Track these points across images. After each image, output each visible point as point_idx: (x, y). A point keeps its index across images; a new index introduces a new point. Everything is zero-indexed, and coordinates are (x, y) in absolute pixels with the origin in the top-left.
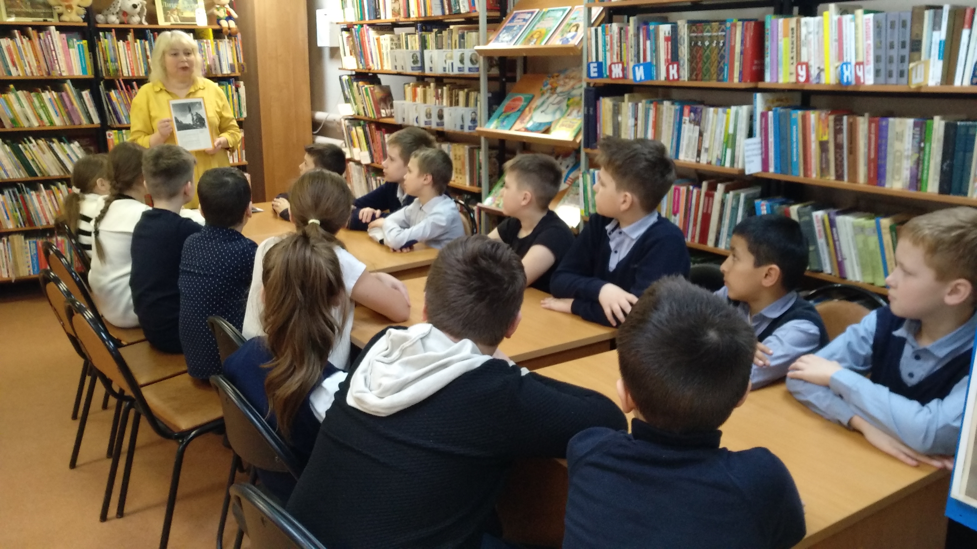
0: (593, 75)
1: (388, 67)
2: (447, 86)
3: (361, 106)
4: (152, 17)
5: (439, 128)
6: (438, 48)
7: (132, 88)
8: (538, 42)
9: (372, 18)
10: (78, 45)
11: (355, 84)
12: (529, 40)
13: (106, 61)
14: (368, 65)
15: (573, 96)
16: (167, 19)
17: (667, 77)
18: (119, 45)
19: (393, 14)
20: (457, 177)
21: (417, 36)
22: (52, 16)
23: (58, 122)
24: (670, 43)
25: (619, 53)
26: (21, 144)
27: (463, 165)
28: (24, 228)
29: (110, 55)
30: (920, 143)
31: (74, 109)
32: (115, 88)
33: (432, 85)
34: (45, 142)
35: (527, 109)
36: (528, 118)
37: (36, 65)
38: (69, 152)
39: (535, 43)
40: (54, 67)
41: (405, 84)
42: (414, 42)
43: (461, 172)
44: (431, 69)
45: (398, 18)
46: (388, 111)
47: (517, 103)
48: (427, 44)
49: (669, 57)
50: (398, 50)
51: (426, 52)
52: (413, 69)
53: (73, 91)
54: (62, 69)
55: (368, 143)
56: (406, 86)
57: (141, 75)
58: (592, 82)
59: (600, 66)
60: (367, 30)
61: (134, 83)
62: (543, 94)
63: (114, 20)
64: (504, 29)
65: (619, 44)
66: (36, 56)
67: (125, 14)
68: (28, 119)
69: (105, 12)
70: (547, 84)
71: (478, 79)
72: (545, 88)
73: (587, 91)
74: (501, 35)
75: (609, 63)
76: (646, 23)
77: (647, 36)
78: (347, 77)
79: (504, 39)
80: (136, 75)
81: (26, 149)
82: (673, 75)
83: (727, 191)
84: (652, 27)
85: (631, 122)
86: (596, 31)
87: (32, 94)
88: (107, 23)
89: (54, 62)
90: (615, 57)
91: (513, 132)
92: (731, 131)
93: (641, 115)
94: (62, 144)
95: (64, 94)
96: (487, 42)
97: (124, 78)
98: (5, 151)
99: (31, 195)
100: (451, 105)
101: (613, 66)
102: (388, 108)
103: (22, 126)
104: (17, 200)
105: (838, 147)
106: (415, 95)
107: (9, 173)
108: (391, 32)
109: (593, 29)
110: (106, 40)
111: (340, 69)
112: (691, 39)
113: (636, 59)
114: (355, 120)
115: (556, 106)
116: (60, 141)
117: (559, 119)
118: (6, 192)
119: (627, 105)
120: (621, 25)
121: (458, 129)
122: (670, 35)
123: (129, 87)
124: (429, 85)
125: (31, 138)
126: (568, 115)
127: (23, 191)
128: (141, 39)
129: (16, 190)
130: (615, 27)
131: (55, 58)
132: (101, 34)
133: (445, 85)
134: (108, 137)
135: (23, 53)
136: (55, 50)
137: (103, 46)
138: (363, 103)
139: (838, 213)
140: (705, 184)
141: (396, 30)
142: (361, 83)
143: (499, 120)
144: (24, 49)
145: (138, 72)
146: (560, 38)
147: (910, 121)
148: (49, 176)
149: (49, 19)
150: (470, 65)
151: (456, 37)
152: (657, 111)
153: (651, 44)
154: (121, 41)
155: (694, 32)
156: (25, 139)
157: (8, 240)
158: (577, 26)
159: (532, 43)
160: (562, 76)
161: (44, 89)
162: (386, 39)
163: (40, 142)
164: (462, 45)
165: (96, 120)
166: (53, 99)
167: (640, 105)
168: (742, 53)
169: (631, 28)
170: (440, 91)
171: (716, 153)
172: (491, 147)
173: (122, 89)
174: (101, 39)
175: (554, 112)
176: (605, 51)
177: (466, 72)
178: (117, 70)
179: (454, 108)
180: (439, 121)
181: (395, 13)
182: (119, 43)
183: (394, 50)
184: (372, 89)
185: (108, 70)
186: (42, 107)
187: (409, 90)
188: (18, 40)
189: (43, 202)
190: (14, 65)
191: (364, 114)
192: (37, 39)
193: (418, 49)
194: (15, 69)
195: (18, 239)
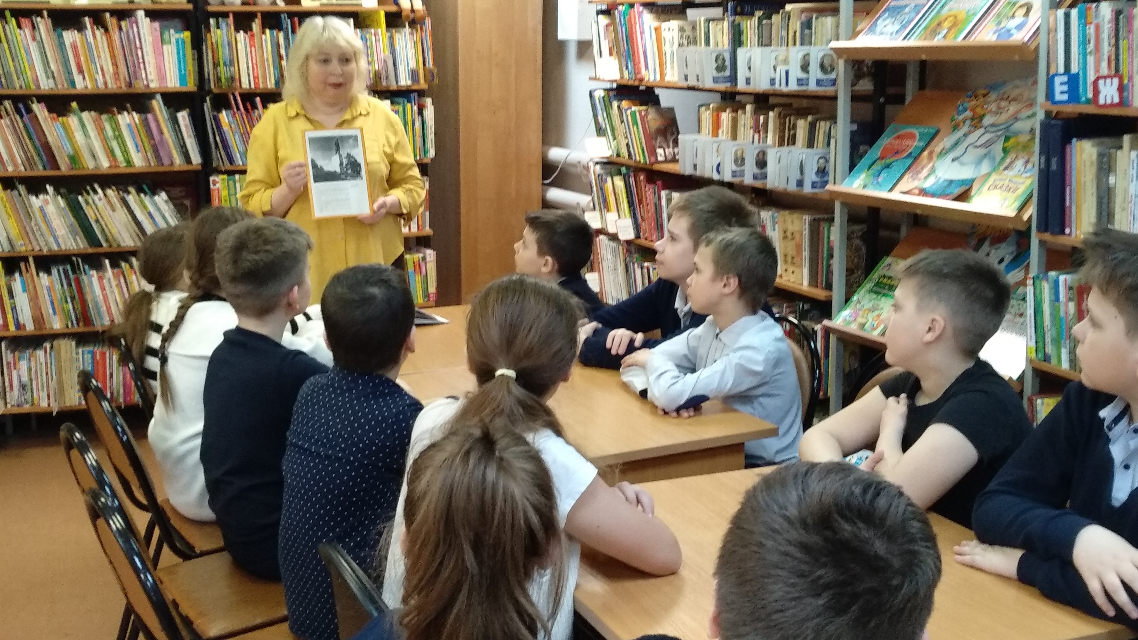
0: (1058, 97)
1: (672, 76)
2: (776, 110)
3: (624, 143)
5: (758, 184)
6: (762, 44)
7: (254, 107)
8: (951, 35)
10: (177, 41)
12: (934, 32)
13: (216, 65)
14: (639, 72)
15: (1017, 133)
18: (238, 39)
20: (786, 270)
21: (726, 24)
23: (139, 162)
26: (82, 194)
27: (799, 248)
28: (76, 329)
29: (223, 54)
31: (162, 140)
32: (228, 107)
33: (749, 107)
34: (116, 193)
35: (926, 153)
36: (925, 172)
37: (111, 71)
38: (151, 209)
39: (944, 38)
40: (138, 74)
41: (700, 106)
42: (721, 34)
43: (793, 261)
44: (748, 81)
46: (669, 151)
47: (905, 142)
48: (744, 38)
50: (692, 48)
51: (740, 52)
52: (715, 80)
53: (164, 111)
54: (150, 78)
55: (631, 204)
56: (703, 109)
57: (269, 86)
58: (1056, 109)
60: (640, 14)
61: (258, 100)
62: (956, 127)
64: (886, 10)
66: (113, 57)
68: (94, 156)
70: (964, 110)
71: (836, 99)
72: (961, 117)
73: (1046, 126)
74: (880, 22)
78: (602, 93)
79: (885, 30)
80: (261, 87)
81: (87, 203)
86: (1067, 15)
87: (104, 117)
88: (223, 4)
89: (139, 67)
91: (896, 196)
94: (142, 195)
95: (150, 116)
96: (854, 34)
97: (241, 91)
98: (58, 207)
99: (92, 276)
100: (781, 144)
102: (668, 147)
103: (85, 166)
104: (69, 285)
107: (60, 240)
108: (680, 16)
109: (1060, 12)
110: (219, 32)
111: (592, 79)
115: (982, 151)
116: (140, 190)
117: (988, 175)
118: (54, 271)
123: (248, 105)
124: (743, 107)
125: (96, 186)
127: (79, 269)
128: (272, 29)
129: (69, 267)
131: (141, 60)
132: (212, 21)
133: (772, 108)
134: (212, 186)
135: (95, 53)
136: (141, 49)
137: (214, 41)
138: (626, 137)
141: (690, 12)
142: (625, 104)
143: (871, 171)
144: (97, 46)
145: (265, 82)
148: (119, 246)
151: (796, 25)
154: (242, 32)
156: (88, 188)
157: (52, 348)
158: (1028, 7)
159: (940, 37)
160: (994, 96)
161: (122, 109)
162: (671, 28)
163: (109, 192)
164: (806, 40)
165: (196, 159)
166: (134, 125)
170: (762, 118)
172: (853, 220)
173: (238, 108)
174: (212, 29)
175: (979, 162)
176: (1084, 54)
177: (809, 87)
178: (232, 78)
179: (785, 149)
180: (756, 171)
182: (238, 35)
183: (685, 48)
185: (219, 80)
186: (116, 138)
187: (706, 116)
188: (89, 32)
189: (107, 288)
190: (81, 71)
191: (627, 156)
192: (117, 31)
193: (726, 46)
194: (81, 77)
195: (66, 346)
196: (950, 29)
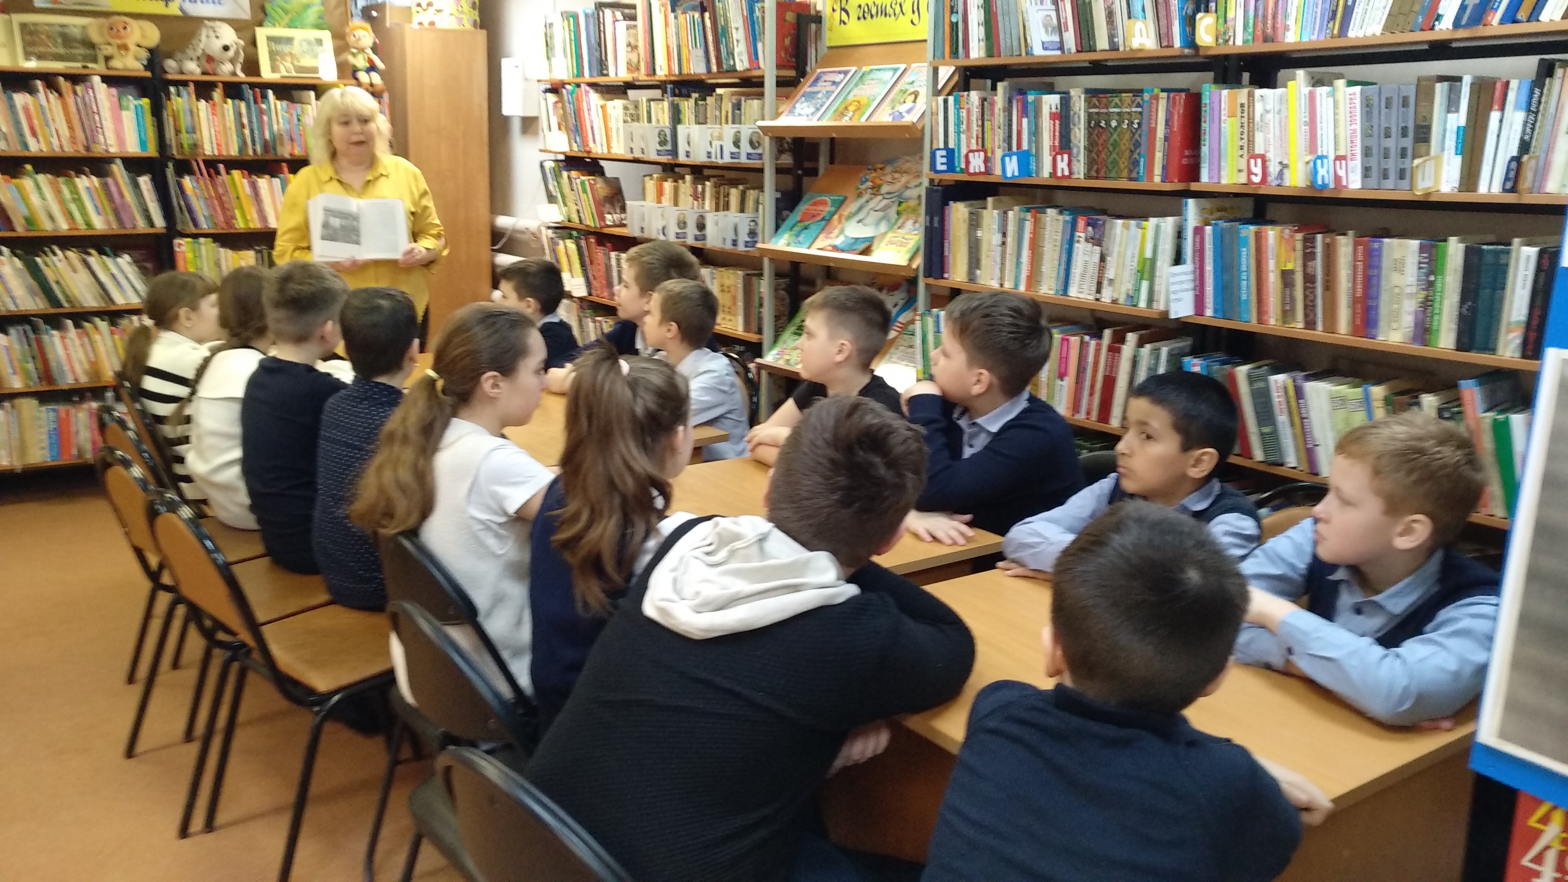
0: (940, 167)
1: (619, 149)
2: (712, 180)
3: (574, 209)
4: (252, 66)
5: (698, 244)
6: (698, 123)
7: (218, 173)
8: (856, 117)
9: (595, 74)
10: (136, 106)
11: (565, 174)
12: (841, 114)
13: (178, 132)
14: (587, 145)
15: (907, 200)
16: (274, 69)
17: (1053, 174)
18: (200, 107)
19: (628, 69)
21: (666, 104)
22: (95, 60)
23: (100, 224)
24: (1057, 122)
25: (980, 136)
26: (39, 256)
27: (734, 300)
28: (39, 388)
29: (184, 122)
30: (1428, 275)
31: (125, 206)
32: (191, 172)
33: (688, 178)
34: (77, 255)
35: (836, 217)
36: (836, 231)
37: (68, 135)
38: (114, 271)
39: (851, 119)
40: (96, 138)
41: (645, 176)
42: (662, 112)
43: (731, 312)
44: (688, 155)
45: (635, 75)
46: (617, 217)
47: (820, 208)
48: (682, 117)
49: (1057, 144)
50: (635, 124)
51: (680, 128)
52: (659, 153)
53: (126, 176)
54: (109, 142)
55: (583, 265)
56: (647, 179)
57: (232, 154)
58: (937, 177)
59: (950, 154)
60: (587, 93)
61: (221, 167)
62: (860, 195)
63: (193, 68)
64: (803, 96)
65: (980, 123)
66: (69, 121)
67: (210, 59)
68: (52, 218)
69: (179, 55)
70: (867, 180)
71: (761, 171)
72: (864, 187)
73: (930, 192)
74: (797, 106)
75: (964, 151)
76: (1022, 92)
77: (1024, 113)
78: (552, 164)
79: (802, 112)
80: (224, 153)
81: (47, 265)
82: (1063, 170)
83: (1141, 344)
84: (1031, 98)
85: (997, 239)
86: (946, 102)
87: (61, 180)
88: (182, 73)
89: (97, 132)
90: (974, 141)
91: (813, 251)
92: (1148, 254)
93: (1011, 228)
94: (104, 257)
95: (110, 181)
96: (777, 115)
97: (204, 158)
98: (15, 268)
99: (52, 336)
100: (717, 210)
101: (971, 155)
102: (616, 213)
103: (43, 228)
104: (30, 344)
105: (1309, 279)
106: (660, 193)
107: (18, 301)
108: (624, 96)
109: (941, 99)
110: (179, 99)
111: (541, 151)
112: (1090, 117)
113: (1006, 145)
114: (563, 230)
115: (881, 214)
116: (102, 252)
117: (885, 233)
118: (13, 331)
119: (990, 214)
120: (984, 94)
121: (728, 246)
122: (1059, 111)
123: (212, 171)
124: (683, 178)
125: (55, 248)
126: (899, 228)
127: (40, 329)
128: (232, 98)
129: (28, 328)
130: (974, 96)
131: (98, 125)
132: (172, 89)
133: (708, 178)
134: (177, 249)
135: (49, 116)
136: (98, 114)
137: (174, 107)
138: (577, 204)
139: (1308, 378)
140: (1107, 333)
141: (632, 93)
142: (575, 174)
143: (793, 233)
144: (50, 109)
145: (228, 150)
146: (890, 112)
147: (1414, 244)
148: (82, 307)
149: (90, 65)
150: (751, 151)
151: (727, 106)
152: (1036, 223)
153: (1029, 122)
155: (1095, 107)
156: (46, 249)
157: (12, 406)
158: (916, 94)
159: (847, 118)
160: (889, 169)
161: (79, 172)
162: (616, 106)
163: (69, 254)
164: (737, 120)
165: (159, 222)
166: (93, 188)
167: (1011, 214)
168: (1166, 139)
169: (1000, 98)
170: (700, 187)
171: (1125, 287)
172: (778, 275)
173: (202, 174)
174: (172, 97)
176: (958, 133)
177: (743, 160)
178: (195, 145)
179: (721, 213)
180: (698, 233)
181: (632, 67)
182: (199, 103)
183: (629, 124)
184: (592, 182)
185: (180, 146)
186: (74, 200)
187: (650, 185)
188: (41, 95)
189: (70, 347)
190: (34, 134)
191: (577, 221)
192: (72, 95)
193: (667, 124)
194: (34, 140)
195: (29, 406)
196: (854, 112)
